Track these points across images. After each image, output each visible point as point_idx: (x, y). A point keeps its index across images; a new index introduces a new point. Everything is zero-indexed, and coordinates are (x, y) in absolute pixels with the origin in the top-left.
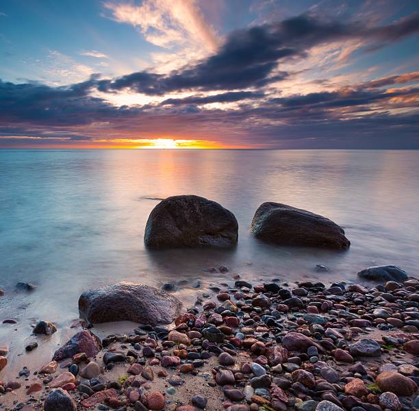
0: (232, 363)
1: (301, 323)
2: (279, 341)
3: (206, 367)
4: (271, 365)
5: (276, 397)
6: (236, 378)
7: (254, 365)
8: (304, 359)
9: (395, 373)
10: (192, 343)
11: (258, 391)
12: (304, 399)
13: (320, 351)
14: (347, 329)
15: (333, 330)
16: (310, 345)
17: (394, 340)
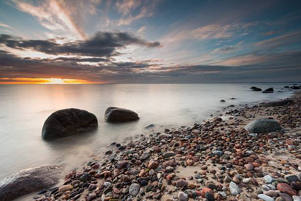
0: (95, 188)
1: (124, 156)
2: (116, 167)
3: (82, 196)
4: (112, 180)
5: (115, 193)
6: (97, 194)
7: (106, 183)
8: (125, 170)
9: (153, 162)
10: (74, 188)
11: (107, 194)
12: (125, 188)
13: (131, 165)
14: (140, 151)
15: (135, 154)
16: (127, 163)
17: (153, 150)
